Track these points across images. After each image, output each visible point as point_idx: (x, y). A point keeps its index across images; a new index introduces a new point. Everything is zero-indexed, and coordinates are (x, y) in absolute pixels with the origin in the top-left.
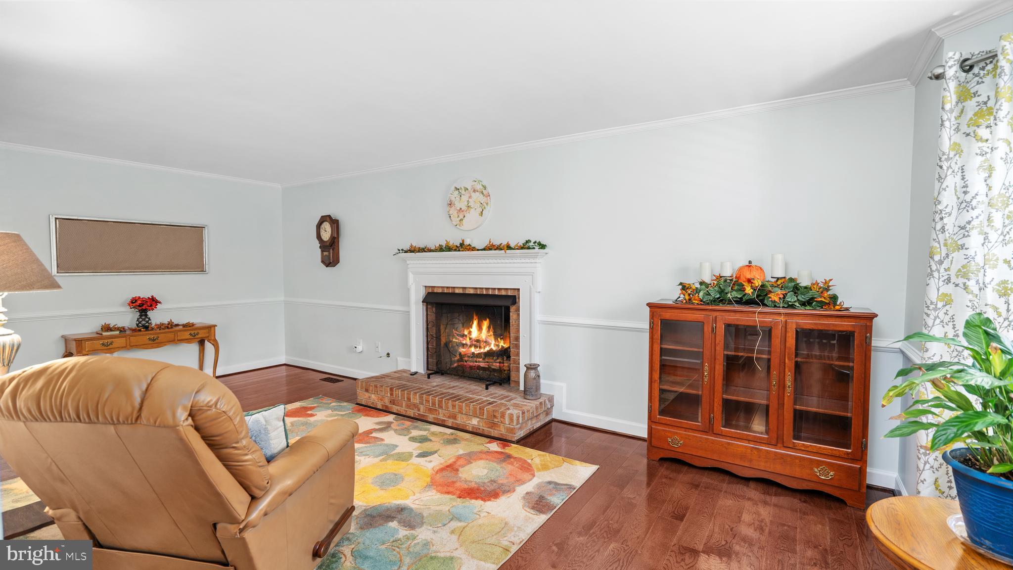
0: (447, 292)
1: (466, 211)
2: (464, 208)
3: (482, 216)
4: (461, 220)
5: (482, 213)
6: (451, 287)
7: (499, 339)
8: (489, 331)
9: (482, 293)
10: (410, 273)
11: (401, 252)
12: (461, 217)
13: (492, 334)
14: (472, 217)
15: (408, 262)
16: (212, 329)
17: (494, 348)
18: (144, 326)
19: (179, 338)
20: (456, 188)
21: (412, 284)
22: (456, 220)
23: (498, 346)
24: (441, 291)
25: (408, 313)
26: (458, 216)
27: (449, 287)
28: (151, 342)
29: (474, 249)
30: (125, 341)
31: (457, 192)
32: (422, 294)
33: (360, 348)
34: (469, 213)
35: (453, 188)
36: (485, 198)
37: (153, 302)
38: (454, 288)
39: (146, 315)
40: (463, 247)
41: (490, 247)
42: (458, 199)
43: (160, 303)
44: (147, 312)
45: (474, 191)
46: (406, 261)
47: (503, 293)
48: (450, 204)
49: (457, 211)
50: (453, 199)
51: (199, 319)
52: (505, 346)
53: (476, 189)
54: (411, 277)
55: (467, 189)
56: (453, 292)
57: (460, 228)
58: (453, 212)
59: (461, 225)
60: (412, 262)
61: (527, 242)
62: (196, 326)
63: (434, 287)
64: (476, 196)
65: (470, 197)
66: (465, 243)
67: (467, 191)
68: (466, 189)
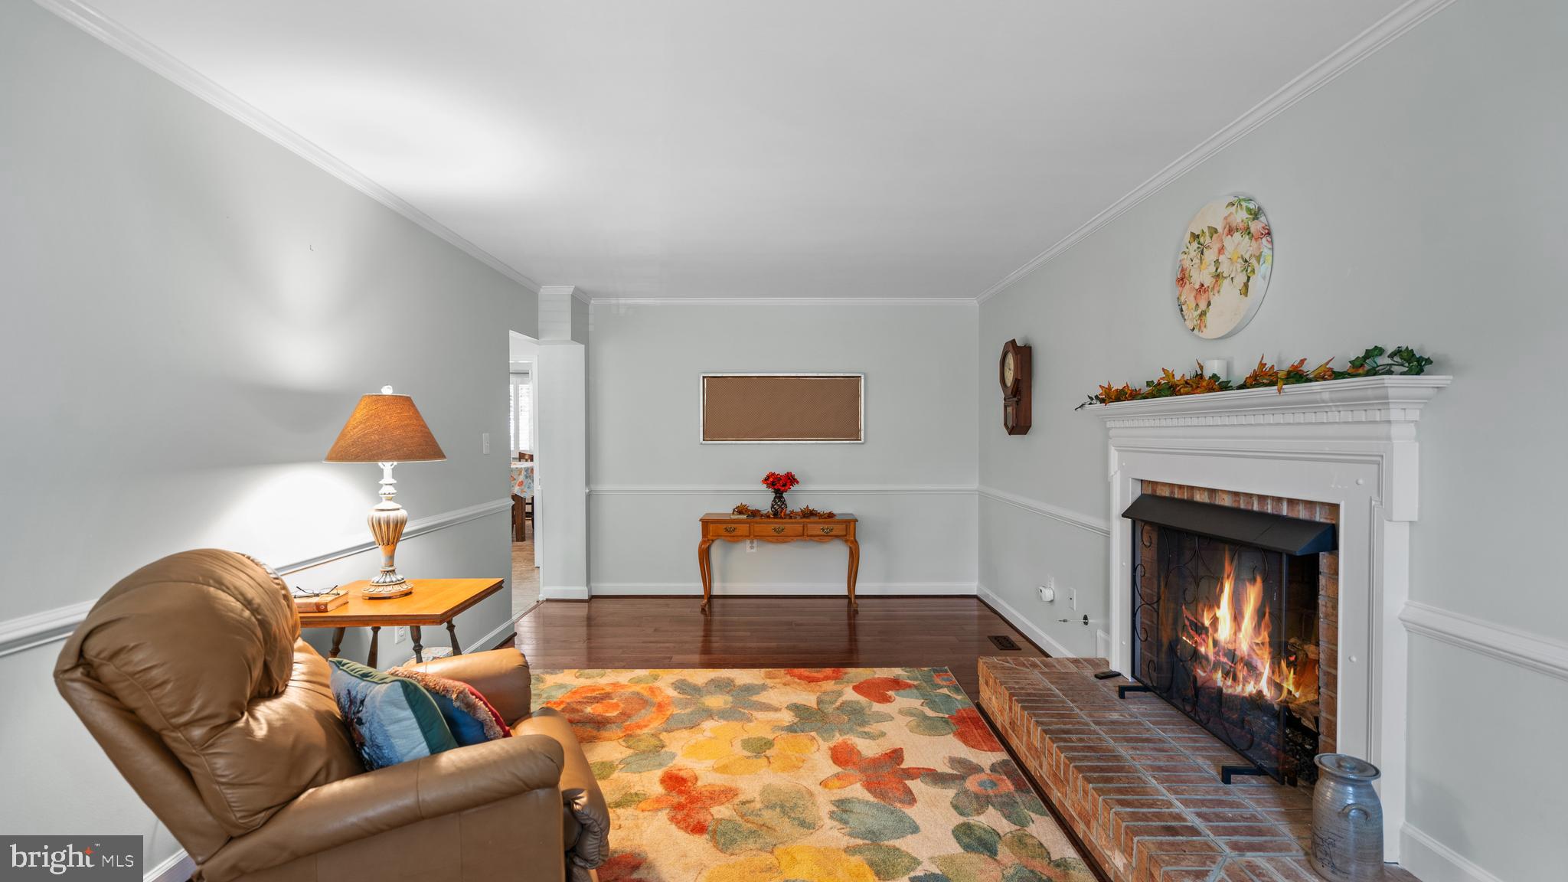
0: (1180, 497)
1: (1213, 288)
2: (1208, 281)
3: (1246, 294)
4: (1203, 314)
5: (1246, 285)
6: (1188, 486)
7: (1284, 664)
8: (1257, 628)
9: (1250, 508)
10: (1113, 448)
11: (1095, 401)
12: (1203, 306)
13: (1267, 640)
14: (1226, 302)
15: (1109, 425)
16: (852, 524)
17: (1268, 693)
18: (779, 511)
19: (810, 533)
20: (1193, 234)
21: (1116, 473)
22: (1192, 315)
23: (1279, 687)
24: (1167, 494)
25: (1107, 534)
26: (1197, 305)
27: (1184, 486)
28: (776, 534)
29: (1225, 387)
30: (748, 529)
31: (1195, 245)
32: (1133, 493)
33: (1048, 594)
34: (1219, 292)
35: (1188, 236)
36: (1254, 243)
37: (789, 480)
38: (1192, 488)
39: (781, 497)
40: (1200, 383)
41: (1262, 378)
42: (1196, 261)
43: (798, 482)
44: (782, 494)
45: (1231, 231)
46: (1105, 423)
47: (1302, 514)
48: (1182, 279)
49: (1195, 292)
50: (1187, 264)
51: (840, 508)
52: (1297, 695)
53: (1234, 225)
54: (1114, 456)
55: (1216, 231)
56: (1190, 498)
57: (1201, 335)
58: (1188, 296)
59: (1203, 328)
60: (1118, 424)
61: (1369, 354)
62: (837, 518)
63: (1157, 483)
64: (1239, 244)
65: (1221, 250)
66: (1207, 374)
67: (1215, 236)
68: (1213, 231)
